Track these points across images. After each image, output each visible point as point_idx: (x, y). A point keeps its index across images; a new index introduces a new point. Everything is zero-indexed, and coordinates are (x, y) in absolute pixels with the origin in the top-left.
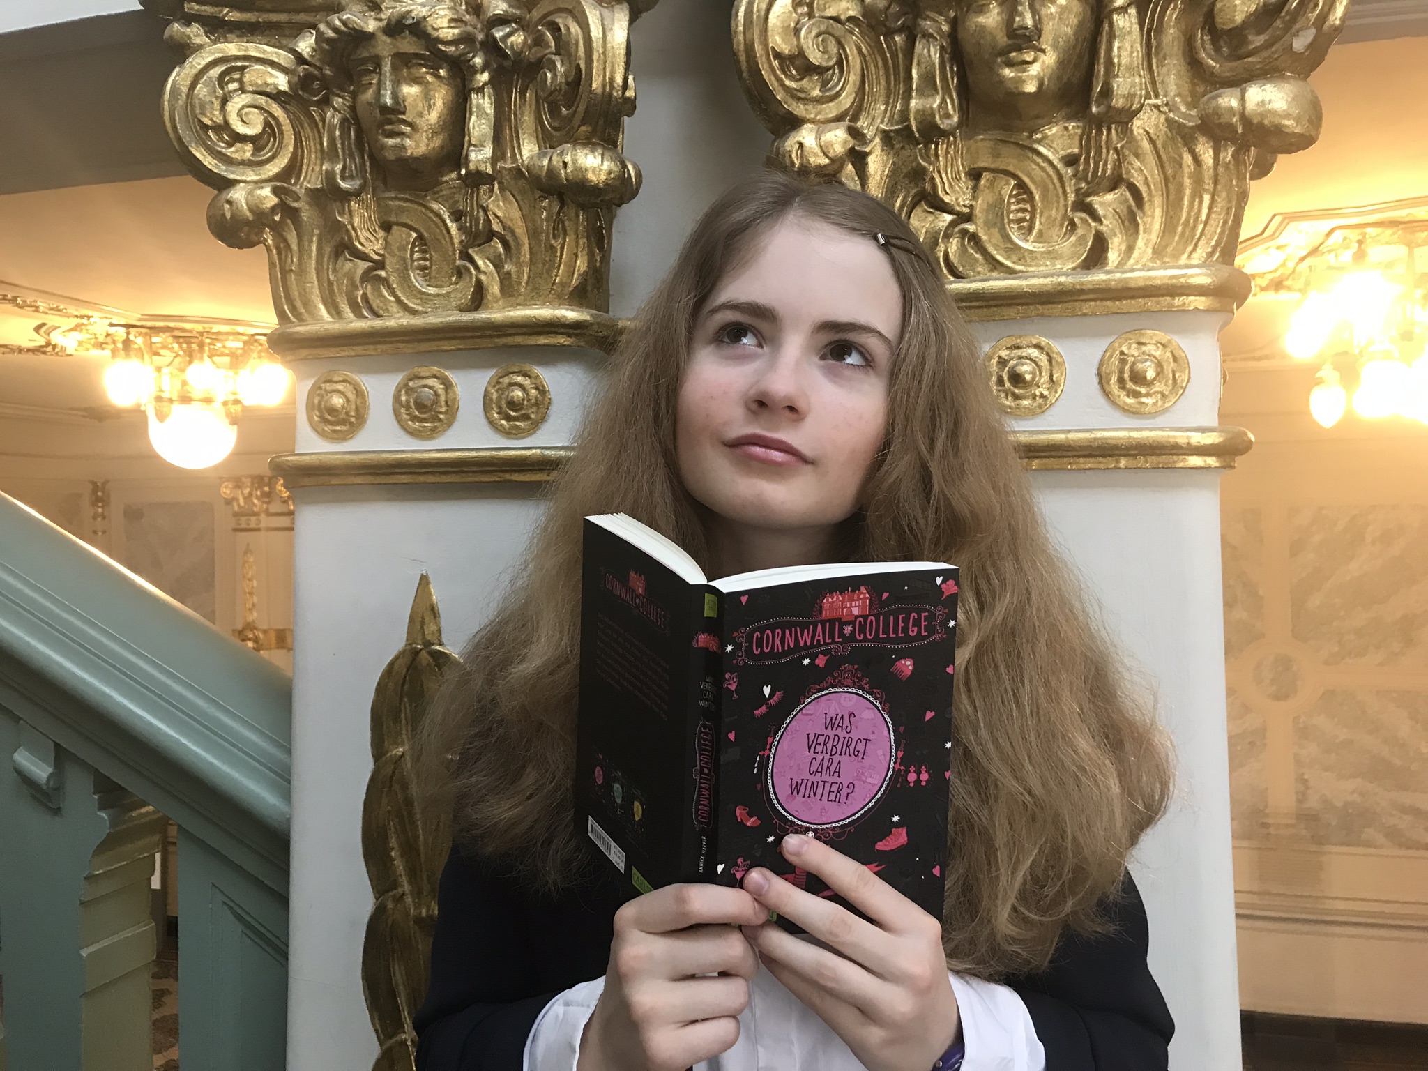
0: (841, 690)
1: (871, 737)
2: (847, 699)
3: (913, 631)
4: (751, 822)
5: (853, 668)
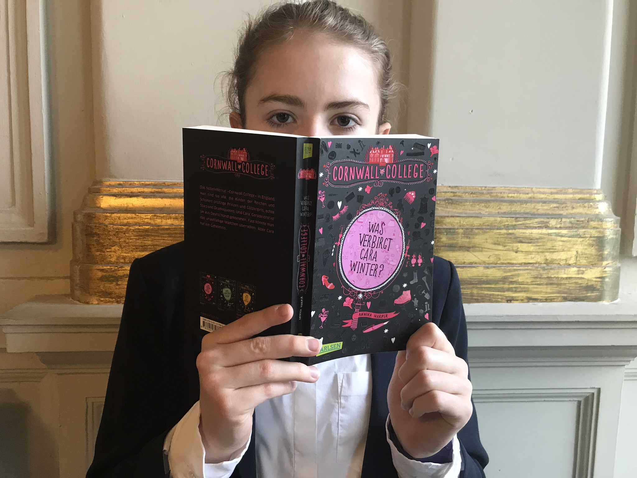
0: (378, 208)
1: (392, 237)
2: (381, 214)
3: (415, 175)
4: (329, 286)
5: (385, 196)
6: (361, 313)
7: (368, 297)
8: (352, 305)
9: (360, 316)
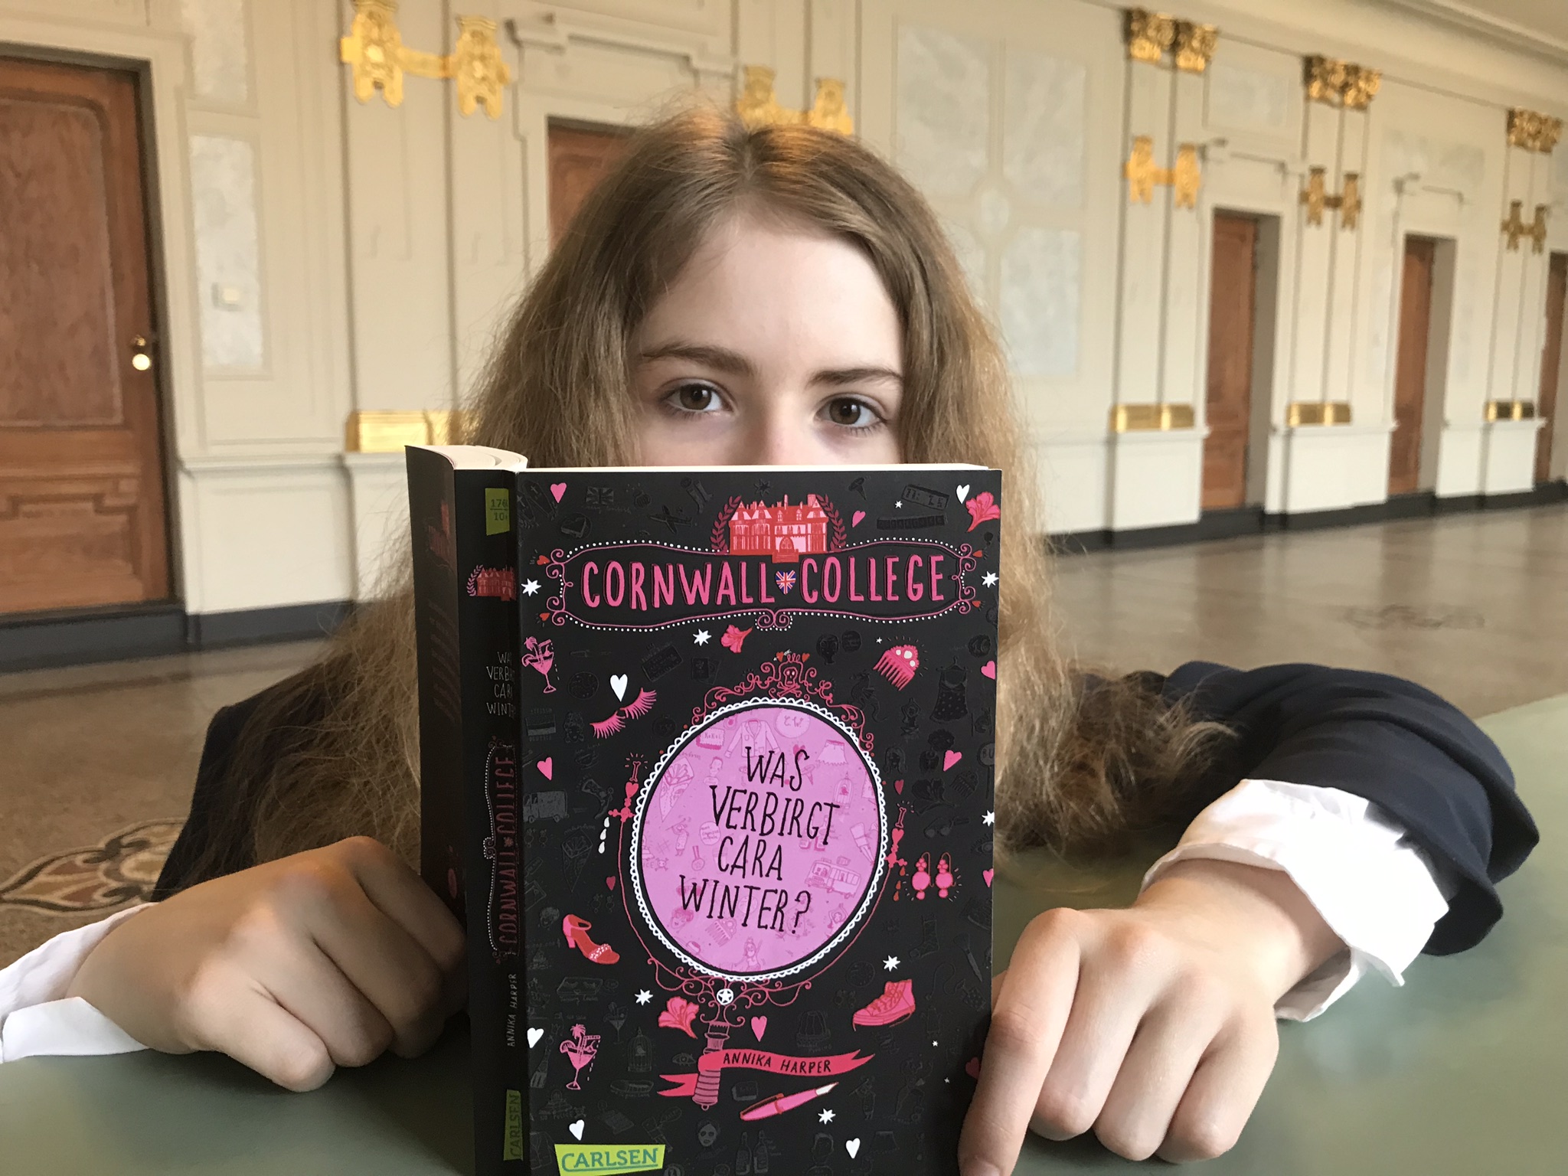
2: (790, 722)
3: (915, 591)
4: (598, 953)
5: (801, 660)
6: (731, 1052)
7: (755, 999)
8: (694, 1024)
9: (727, 1065)
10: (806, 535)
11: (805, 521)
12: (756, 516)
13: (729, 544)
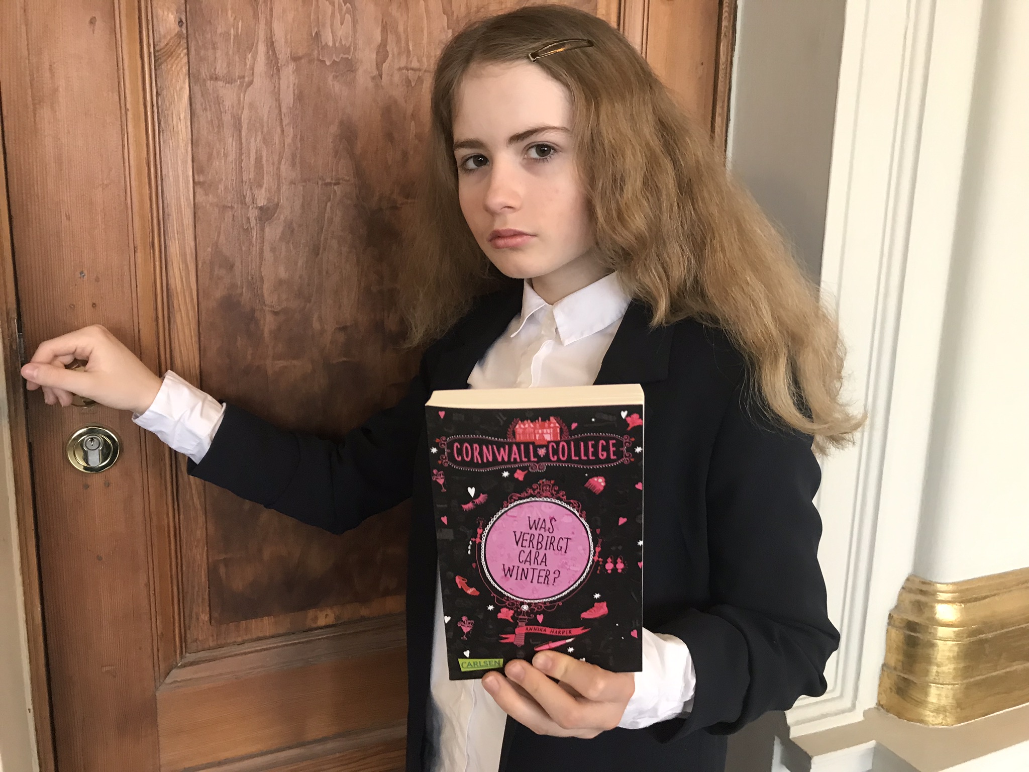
0: (541, 499)
1: (570, 536)
2: (547, 507)
3: (602, 455)
4: (470, 591)
5: (550, 483)
6: (529, 627)
7: (538, 608)
8: (512, 617)
9: (527, 631)
10: (550, 433)
11: (549, 427)
12: (527, 426)
13: (515, 437)
